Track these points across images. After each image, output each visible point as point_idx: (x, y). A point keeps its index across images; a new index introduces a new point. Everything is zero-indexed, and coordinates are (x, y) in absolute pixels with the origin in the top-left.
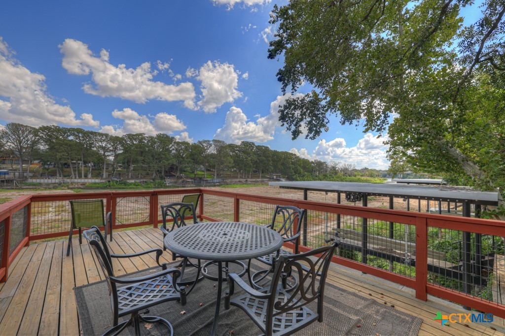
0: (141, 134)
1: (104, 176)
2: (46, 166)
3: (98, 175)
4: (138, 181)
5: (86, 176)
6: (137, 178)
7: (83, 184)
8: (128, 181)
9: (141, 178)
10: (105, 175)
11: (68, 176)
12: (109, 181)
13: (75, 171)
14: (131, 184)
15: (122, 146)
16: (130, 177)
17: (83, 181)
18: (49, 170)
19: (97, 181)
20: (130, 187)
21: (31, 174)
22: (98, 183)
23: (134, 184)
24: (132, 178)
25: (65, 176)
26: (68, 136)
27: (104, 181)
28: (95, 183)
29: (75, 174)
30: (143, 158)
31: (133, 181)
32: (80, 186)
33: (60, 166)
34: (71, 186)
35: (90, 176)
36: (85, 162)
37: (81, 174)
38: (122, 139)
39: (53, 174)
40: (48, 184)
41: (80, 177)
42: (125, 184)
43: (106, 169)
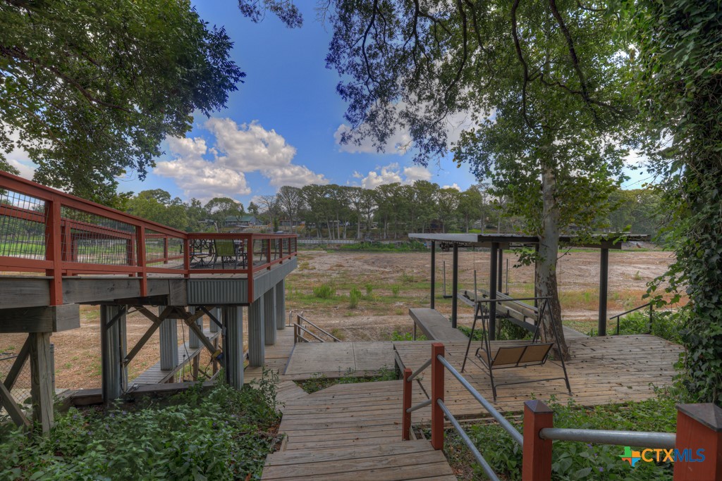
0: (396, 184)
1: (358, 237)
2: (309, 227)
3: (353, 236)
4: (393, 242)
5: (341, 237)
6: (393, 238)
7: (339, 245)
8: (383, 242)
9: (397, 239)
10: (359, 234)
11: (326, 237)
12: (362, 243)
13: (331, 231)
14: (385, 246)
15: (376, 200)
16: (385, 238)
17: (339, 241)
18: (312, 231)
19: (352, 242)
20: (384, 249)
21: (298, 235)
22: (352, 245)
23: (389, 246)
24: (387, 239)
25: (324, 237)
26: (325, 194)
27: (357, 242)
28: (349, 245)
29: (332, 235)
30: (396, 214)
31: (387, 243)
32: (336, 248)
33: (320, 226)
34: (328, 248)
35: (345, 236)
36: (342, 222)
37: (337, 234)
38: (375, 192)
39: (314, 235)
40: (310, 245)
41: (336, 238)
42: (379, 246)
43: (361, 228)
